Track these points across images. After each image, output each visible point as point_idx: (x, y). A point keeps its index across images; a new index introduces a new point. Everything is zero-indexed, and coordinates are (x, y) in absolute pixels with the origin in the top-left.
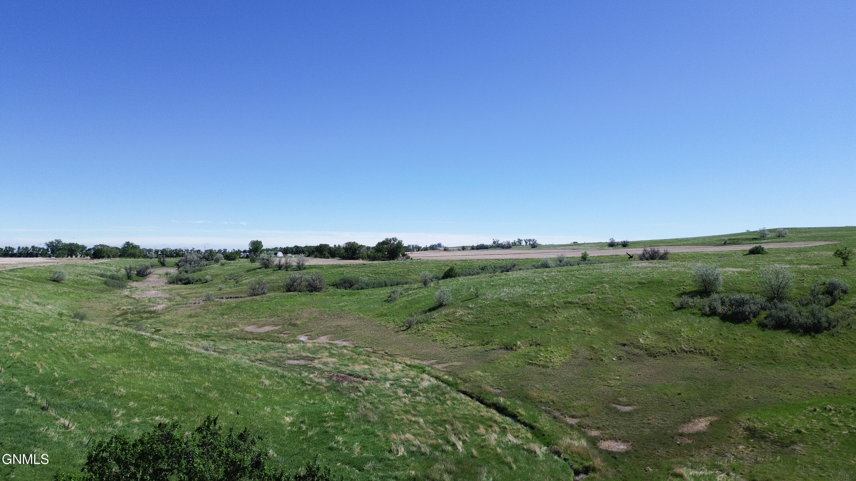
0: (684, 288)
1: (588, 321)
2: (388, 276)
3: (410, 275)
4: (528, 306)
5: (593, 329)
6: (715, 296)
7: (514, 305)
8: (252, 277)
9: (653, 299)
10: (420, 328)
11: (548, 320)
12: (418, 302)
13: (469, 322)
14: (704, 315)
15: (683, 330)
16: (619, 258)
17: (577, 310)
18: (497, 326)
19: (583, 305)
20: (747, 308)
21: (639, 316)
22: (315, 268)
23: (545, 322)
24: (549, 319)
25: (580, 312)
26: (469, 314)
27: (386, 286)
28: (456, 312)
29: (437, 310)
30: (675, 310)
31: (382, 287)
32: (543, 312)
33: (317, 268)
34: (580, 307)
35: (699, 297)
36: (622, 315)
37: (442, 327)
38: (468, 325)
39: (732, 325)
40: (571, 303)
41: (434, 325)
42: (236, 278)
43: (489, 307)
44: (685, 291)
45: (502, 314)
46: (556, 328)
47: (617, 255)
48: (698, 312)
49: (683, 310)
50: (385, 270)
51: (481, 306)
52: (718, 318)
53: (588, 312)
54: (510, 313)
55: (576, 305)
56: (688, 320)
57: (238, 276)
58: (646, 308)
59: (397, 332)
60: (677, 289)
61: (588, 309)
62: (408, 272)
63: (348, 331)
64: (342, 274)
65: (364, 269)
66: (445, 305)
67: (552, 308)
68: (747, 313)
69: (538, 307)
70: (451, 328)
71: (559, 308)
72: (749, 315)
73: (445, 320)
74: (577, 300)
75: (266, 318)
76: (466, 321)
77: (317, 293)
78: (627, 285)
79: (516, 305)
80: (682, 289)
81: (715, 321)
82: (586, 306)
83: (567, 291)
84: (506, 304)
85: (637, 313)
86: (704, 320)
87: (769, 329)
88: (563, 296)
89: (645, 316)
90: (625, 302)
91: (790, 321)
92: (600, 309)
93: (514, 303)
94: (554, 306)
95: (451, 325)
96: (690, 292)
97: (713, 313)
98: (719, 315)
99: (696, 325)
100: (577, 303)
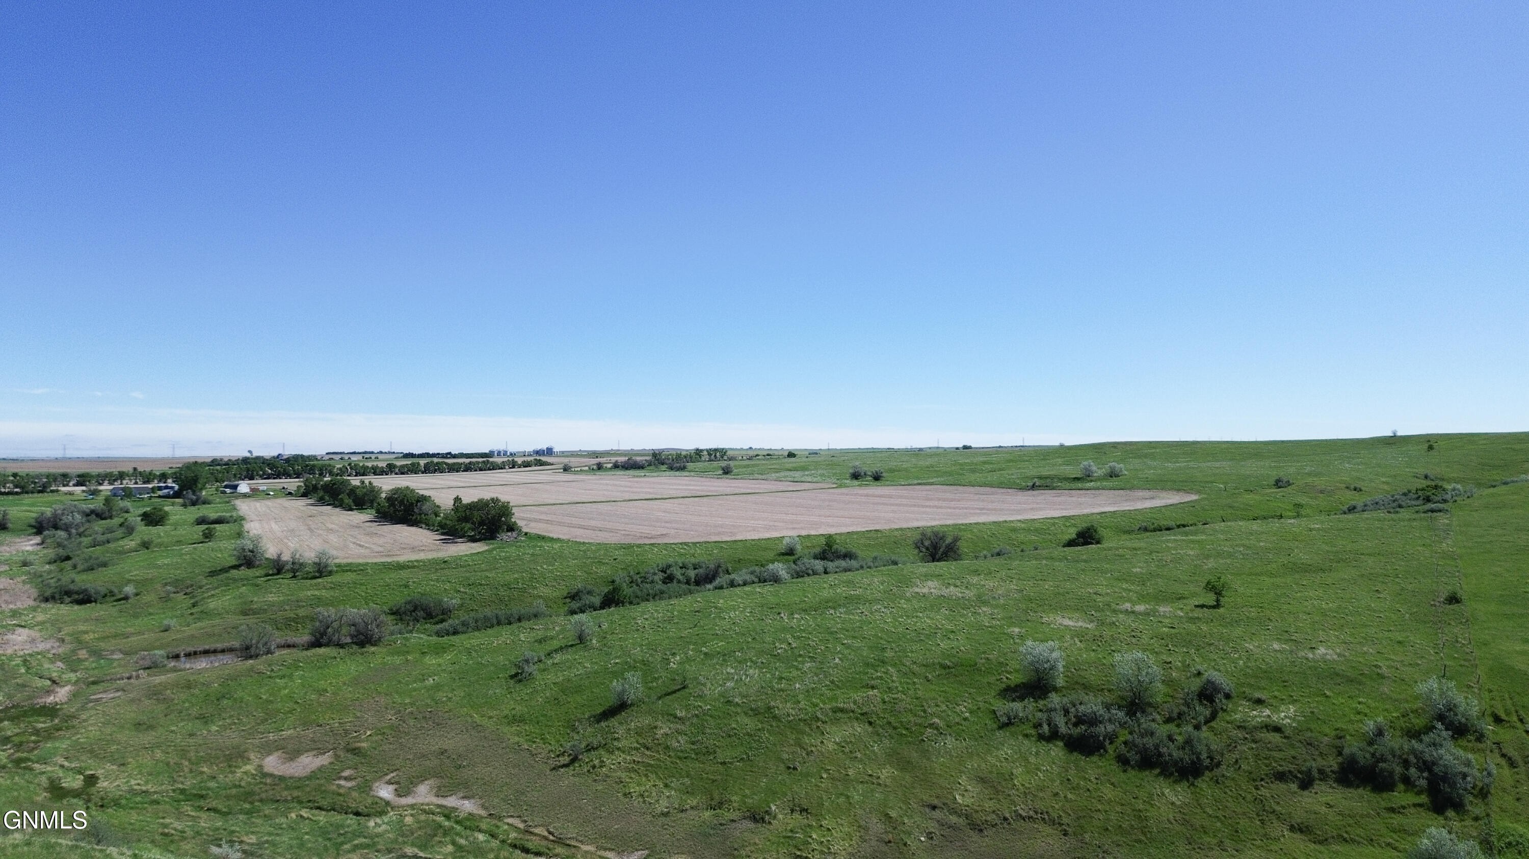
0: (1007, 678)
1: (874, 751)
2: (495, 591)
3: (535, 588)
4: (775, 717)
5: (883, 771)
6: (1055, 699)
7: (750, 712)
8: (225, 591)
9: (965, 704)
10: (596, 762)
11: (812, 751)
12: (578, 690)
13: (682, 751)
14: (1041, 737)
15: (1014, 771)
16: (881, 538)
17: (853, 727)
18: (731, 763)
19: (862, 714)
20: (1101, 729)
21: (950, 742)
22: (350, 570)
23: (808, 754)
24: (813, 749)
25: (859, 730)
26: (679, 732)
27: (499, 623)
28: (656, 727)
29: (618, 716)
30: (1000, 728)
31: (492, 626)
32: (803, 733)
33: (355, 571)
34: (857, 719)
35: (1032, 700)
36: (924, 741)
37: (634, 761)
38: (680, 758)
39: (1082, 760)
40: (842, 710)
41: (620, 757)
42: (188, 591)
43: (711, 716)
44: (1009, 682)
45: (736, 734)
46: (827, 771)
47: (876, 531)
48: (1032, 732)
49: (1013, 729)
50: (487, 577)
51: (697, 716)
52: (1061, 744)
53: (870, 729)
54: (748, 734)
55: (851, 714)
56: (1020, 750)
57: (192, 586)
58: (958, 723)
59: (554, 769)
60: (997, 680)
61: (870, 723)
62: (532, 579)
63: (464, 767)
64: (406, 586)
65: (446, 571)
66: (632, 705)
67: (813, 722)
68: (1101, 738)
69: (792, 721)
70: (652, 766)
71: (826, 722)
72: (1104, 740)
73: (638, 746)
74: (852, 705)
75: (295, 728)
76: (674, 750)
77: (373, 649)
78: (923, 670)
79: (756, 712)
80: (1005, 680)
81: (1057, 751)
82: (865, 717)
83: (832, 682)
84: (739, 710)
85: (946, 734)
86: (1043, 746)
87: (1133, 768)
88: (829, 694)
89: (958, 742)
90: (925, 711)
91: (1160, 755)
92: (889, 723)
93: (752, 709)
94: (818, 719)
95: (651, 757)
96: (1016, 686)
97: (1054, 736)
98: (1062, 738)
99: (1032, 760)
100: (853, 712)
